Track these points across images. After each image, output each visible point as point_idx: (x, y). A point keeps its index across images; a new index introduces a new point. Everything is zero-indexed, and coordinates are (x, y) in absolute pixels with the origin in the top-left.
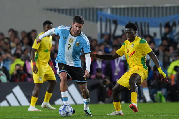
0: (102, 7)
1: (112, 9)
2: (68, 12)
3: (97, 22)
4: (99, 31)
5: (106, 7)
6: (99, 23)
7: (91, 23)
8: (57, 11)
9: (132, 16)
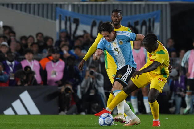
0: (62, 3)
1: (74, 6)
2: (23, 7)
3: (55, 20)
4: (57, 30)
5: (66, 3)
6: (57, 22)
7: (49, 20)
8: (10, 6)
9: (96, 14)
